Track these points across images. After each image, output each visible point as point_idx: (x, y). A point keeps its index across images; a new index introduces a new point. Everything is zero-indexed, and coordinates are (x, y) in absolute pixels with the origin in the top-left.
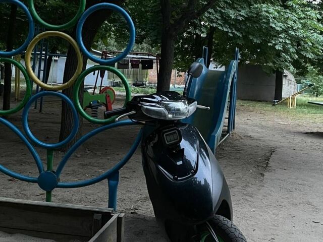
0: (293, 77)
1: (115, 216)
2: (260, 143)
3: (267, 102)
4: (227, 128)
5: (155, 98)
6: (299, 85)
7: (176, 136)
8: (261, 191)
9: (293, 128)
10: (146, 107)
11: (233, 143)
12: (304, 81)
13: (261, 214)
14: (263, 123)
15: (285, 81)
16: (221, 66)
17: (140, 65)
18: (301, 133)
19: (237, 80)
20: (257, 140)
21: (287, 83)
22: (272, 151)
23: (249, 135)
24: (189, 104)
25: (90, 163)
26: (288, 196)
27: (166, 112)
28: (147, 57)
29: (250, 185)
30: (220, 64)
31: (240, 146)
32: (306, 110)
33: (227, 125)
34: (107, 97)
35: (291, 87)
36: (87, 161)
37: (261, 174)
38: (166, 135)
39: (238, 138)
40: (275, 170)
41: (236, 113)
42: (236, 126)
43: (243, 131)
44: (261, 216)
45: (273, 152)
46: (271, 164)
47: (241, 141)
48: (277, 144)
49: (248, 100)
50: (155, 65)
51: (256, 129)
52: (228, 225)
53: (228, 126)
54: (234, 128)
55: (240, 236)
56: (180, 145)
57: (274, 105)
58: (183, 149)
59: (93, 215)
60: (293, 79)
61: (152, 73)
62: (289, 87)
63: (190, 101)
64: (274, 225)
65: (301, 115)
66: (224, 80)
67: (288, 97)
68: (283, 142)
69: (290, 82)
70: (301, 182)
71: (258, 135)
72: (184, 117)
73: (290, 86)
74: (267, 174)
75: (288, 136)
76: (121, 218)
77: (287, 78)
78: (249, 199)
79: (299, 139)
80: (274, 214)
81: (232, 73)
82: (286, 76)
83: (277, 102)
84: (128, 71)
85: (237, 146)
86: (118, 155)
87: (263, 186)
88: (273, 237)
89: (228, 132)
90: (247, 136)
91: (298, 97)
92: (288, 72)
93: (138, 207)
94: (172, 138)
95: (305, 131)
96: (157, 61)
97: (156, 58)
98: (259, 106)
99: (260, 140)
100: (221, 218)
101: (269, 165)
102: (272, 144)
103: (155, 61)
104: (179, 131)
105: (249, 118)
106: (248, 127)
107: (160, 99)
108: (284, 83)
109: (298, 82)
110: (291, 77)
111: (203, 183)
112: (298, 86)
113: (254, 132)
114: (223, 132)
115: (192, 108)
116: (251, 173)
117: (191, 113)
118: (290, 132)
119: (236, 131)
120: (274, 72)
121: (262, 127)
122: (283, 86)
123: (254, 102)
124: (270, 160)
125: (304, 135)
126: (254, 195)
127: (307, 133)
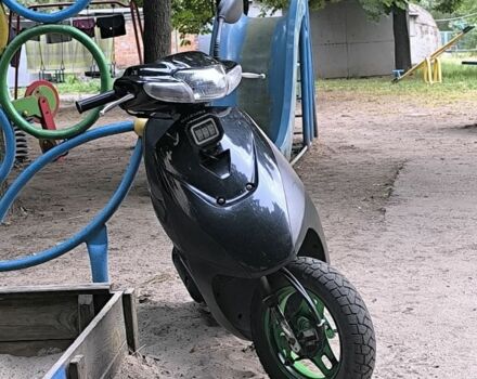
0: (430, 17)
1: (117, 296)
2: (374, 156)
3: (381, 76)
4: (301, 136)
5: (165, 67)
6: (446, 33)
7: (213, 128)
8: (382, 239)
9: (438, 121)
10: (150, 84)
11: (317, 164)
12: (456, 23)
13: (385, 275)
14: (378, 120)
15: (413, 28)
16: (274, 11)
17: (97, 30)
18: (456, 127)
19: (312, 34)
20: (365, 151)
21: (419, 31)
22: (398, 168)
23: (350, 144)
24: (227, 71)
25: (35, 233)
26: (433, 240)
27: (189, 89)
28: (110, 11)
29: (360, 231)
30: (269, 7)
31: (332, 168)
32: (464, 84)
33: (301, 130)
34: (41, 103)
35: (428, 39)
36: (27, 231)
37: (380, 210)
38: (195, 129)
39: (328, 153)
40: (405, 201)
41: (317, 107)
42: (320, 131)
43: (336, 140)
44: (386, 277)
45: (401, 168)
46: (398, 189)
47: (333, 157)
48: (408, 155)
49: (341, 78)
50: (129, 27)
51: (362, 131)
52: (323, 269)
53: (304, 133)
54: (316, 136)
55: (345, 284)
56: (220, 145)
57: (396, 81)
58: (228, 151)
59: (77, 297)
60: (432, 23)
61: (123, 44)
62: (425, 40)
63: (229, 66)
64: (411, 289)
65: (455, 93)
66: (284, 35)
67: (423, 60)
68: (420, 150)
69: (424, 28)
70: (457, 214)
71: (369, 142)
72: (222, 95)
73: (426, 36)
74: (390, 210)
75: (428, 137)
76: (129, 295)
77: (417, 20)
78: (360, 253)
79: (450, 140)
80: (409, 272)
81: (299, 19)
82: (415, 17)
83: (402, 74)
84: (71, 47)
85: (327, 168)
86: (87, 211)
87: (385, 230)
88: (409, 306)
89: (305, 143)
90: (346, 148)
91: (445, 58)
92: (418, 8)
93: (150, 291)
94: (206, 134)
95: (463, 125)
96: (133, 16)
97: (129, 10)
98: (363, 87)
99: (373, 152)
100: (310, 260)
101: (394, 193)
102: (397, 155)
103: (128, 17)
104: (216, 120)
105: (345, 113)
106: (344, 131)
107: (174, 67)
108: (411, 33)
109: (443, 27)
110: (426, 17)
111: (272, 209)
112: (443, 35)
113: (358, 139)
114: (294, 145)
115: (234, 77)
116: (360, 211)
117: (234, 87)
118: (433, 129)
119: (321, 139)
120: (388, 10)
121: (376, 126)
122: (411, 39)
123: (353, 80)
124: (395, 184)
125: (462, 131)
126: (369, 247)
127: (467, 127)
